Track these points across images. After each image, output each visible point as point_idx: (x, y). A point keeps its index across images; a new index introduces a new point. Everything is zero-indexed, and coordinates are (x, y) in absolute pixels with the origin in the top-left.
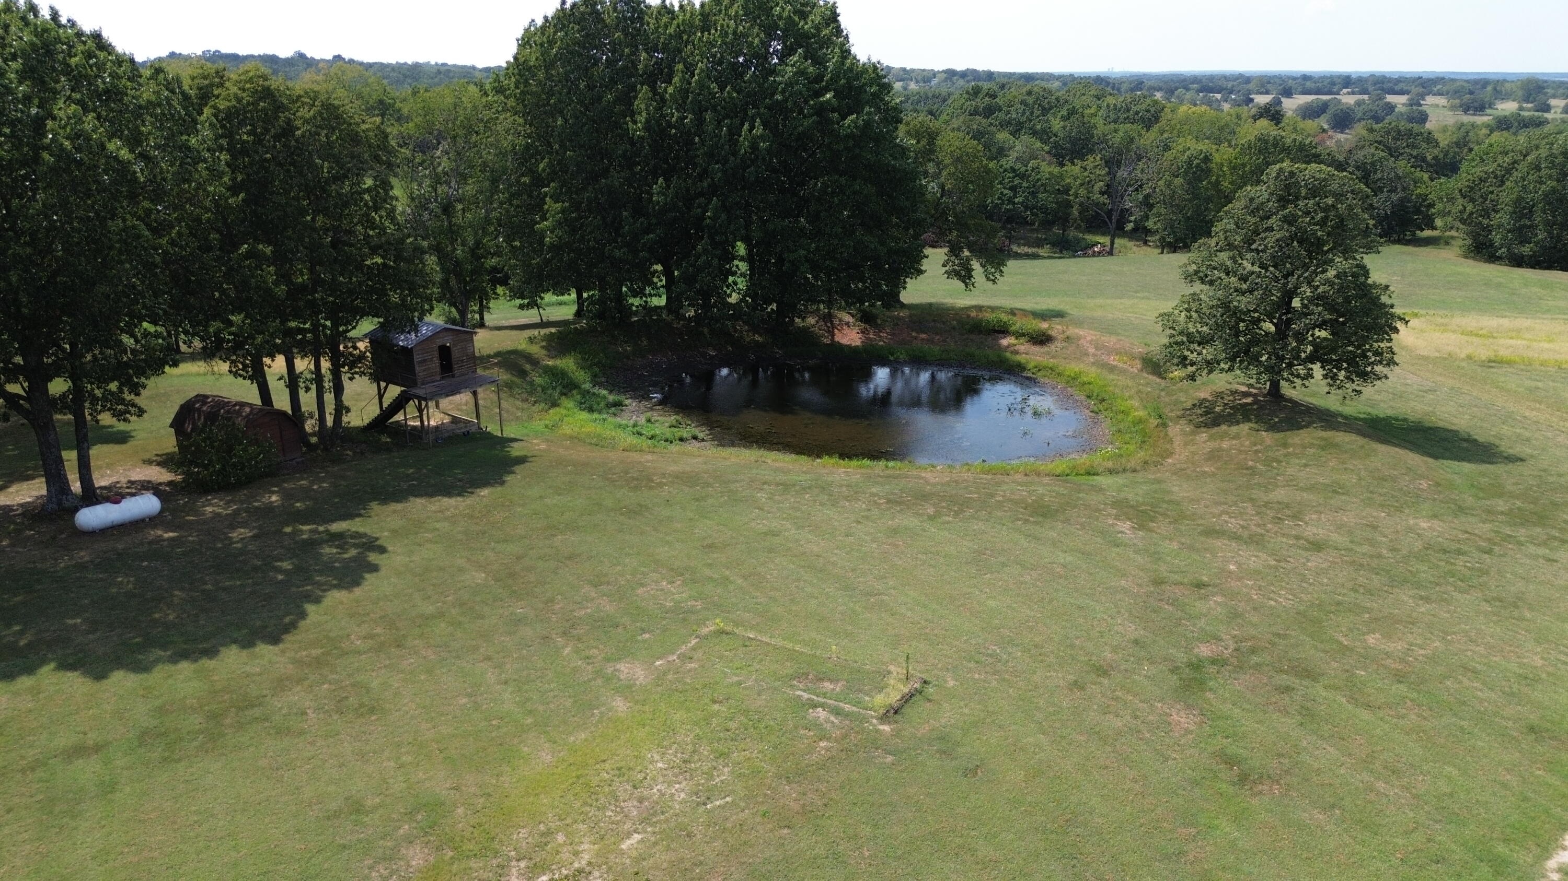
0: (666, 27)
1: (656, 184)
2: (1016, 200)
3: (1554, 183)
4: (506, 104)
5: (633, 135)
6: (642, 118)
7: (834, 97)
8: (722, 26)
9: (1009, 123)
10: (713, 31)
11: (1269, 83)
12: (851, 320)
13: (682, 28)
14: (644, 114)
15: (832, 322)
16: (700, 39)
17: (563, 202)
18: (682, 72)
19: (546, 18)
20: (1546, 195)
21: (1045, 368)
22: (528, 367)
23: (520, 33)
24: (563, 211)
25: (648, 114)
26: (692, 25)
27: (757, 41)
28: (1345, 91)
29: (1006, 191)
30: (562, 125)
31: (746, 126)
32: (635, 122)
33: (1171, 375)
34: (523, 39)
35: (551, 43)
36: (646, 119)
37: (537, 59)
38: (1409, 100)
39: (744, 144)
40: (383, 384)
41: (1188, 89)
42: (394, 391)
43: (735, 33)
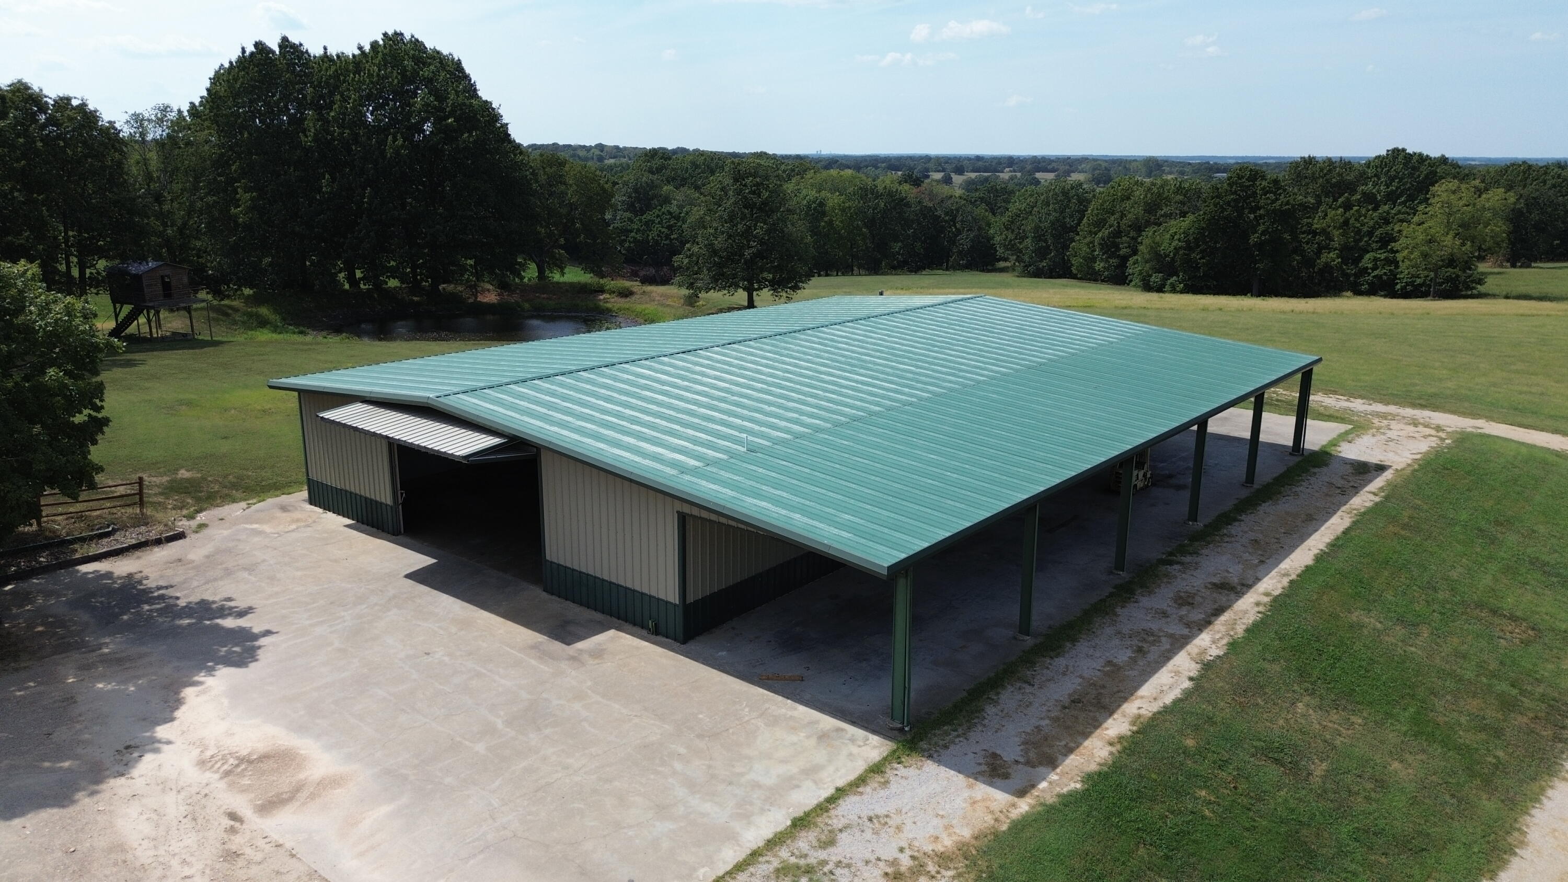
0: (327, 70)
1: (324, 179)
2: (672, 237)
3: (1057, 215)
4: (202, 125)
5: (305, 145)
6: (311, 134)
7: (454, 121)
8: (369, 70)
9: (674, 179)
10: (362, 74)
11: (946, 163)
12: (491, 287)
13: (339, 72)
14: (313, 130)
15: (476, 289)
16: (353, 79)
17: (252, 193)
18: (340, 101)
19: (231, 63)
20: (1053, 223)
21: (624, 309)
22: (230, 311)
23: (212, 75)
24: (252, 199)
25: (316, 130)
26: (347, 70)
27: (396, 81)
28: (1007, 169)
29: (663, 230)
30: (247, 138)
31: (390, 138)
32: (307, 137)
33: (698, 304)
34: (214, 79)
35: (236, 80)
36: (314, 133)
37: (225, 91)
38: (1056, 176)
39: (389, 152)
40: (118, 306)
41: (877, 168)
42: (126, 309)
43: (378, 75)
